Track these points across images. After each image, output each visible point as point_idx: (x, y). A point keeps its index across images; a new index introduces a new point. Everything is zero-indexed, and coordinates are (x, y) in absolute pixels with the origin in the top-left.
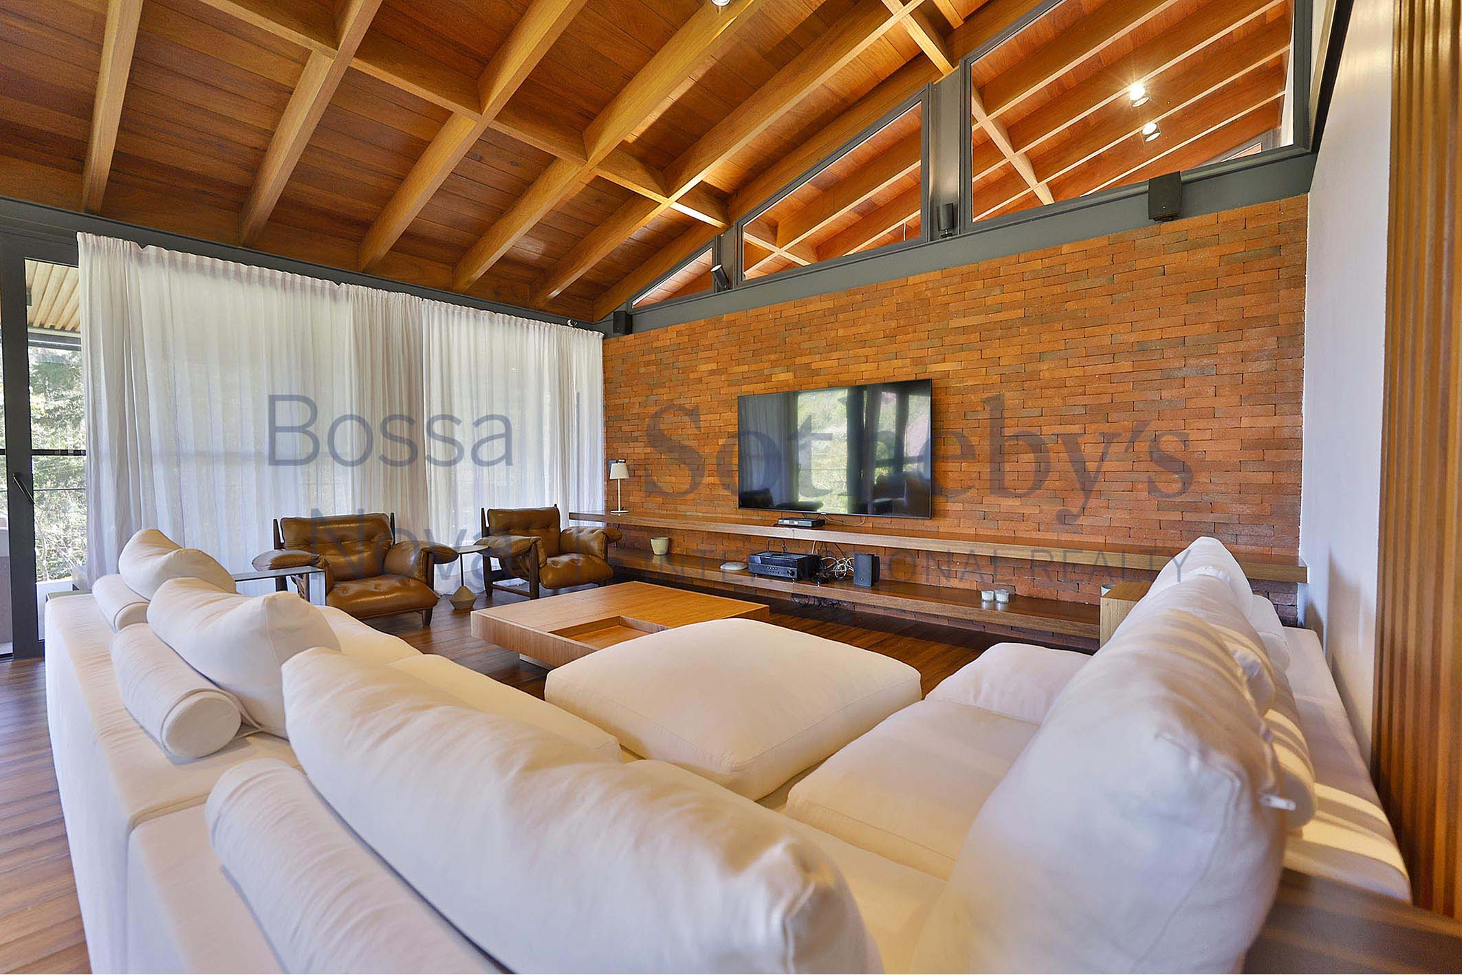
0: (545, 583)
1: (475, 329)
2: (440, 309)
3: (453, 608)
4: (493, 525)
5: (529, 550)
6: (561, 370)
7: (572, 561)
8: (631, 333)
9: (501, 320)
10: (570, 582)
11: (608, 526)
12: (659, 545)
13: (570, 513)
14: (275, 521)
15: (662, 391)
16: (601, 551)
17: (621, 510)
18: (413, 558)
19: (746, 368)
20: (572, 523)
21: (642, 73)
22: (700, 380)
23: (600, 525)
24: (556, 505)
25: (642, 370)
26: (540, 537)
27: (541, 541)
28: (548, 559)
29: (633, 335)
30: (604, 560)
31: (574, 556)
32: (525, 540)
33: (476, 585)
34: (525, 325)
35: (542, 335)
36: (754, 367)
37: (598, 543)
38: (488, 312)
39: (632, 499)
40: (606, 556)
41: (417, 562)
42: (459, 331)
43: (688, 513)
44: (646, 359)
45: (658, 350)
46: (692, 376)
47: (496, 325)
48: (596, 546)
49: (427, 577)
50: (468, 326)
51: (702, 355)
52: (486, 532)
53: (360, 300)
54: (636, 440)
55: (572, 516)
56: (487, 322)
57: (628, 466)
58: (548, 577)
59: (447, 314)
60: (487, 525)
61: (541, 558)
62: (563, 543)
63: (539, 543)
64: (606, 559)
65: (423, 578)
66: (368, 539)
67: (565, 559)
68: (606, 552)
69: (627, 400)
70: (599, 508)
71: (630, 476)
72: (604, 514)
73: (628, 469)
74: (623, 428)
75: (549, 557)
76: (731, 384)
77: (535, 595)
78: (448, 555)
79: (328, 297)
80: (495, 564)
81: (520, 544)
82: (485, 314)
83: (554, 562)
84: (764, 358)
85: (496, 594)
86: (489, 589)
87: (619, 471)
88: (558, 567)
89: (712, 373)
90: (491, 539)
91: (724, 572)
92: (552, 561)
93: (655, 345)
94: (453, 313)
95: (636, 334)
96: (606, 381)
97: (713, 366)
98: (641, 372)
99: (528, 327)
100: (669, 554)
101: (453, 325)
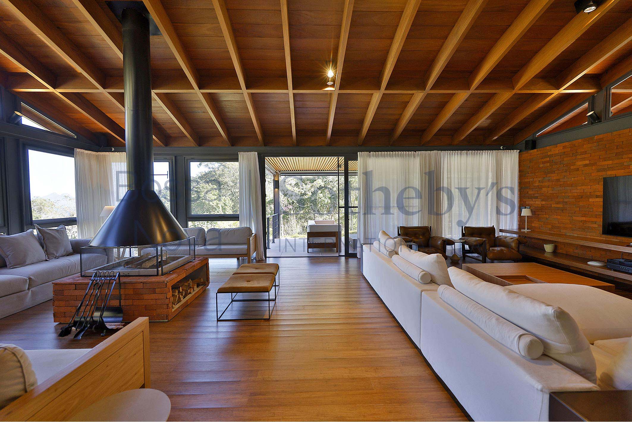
0: (489, 257)
1: (461, 158)
2: (447, 154)
3: (451, 261)
4: (467, 232)
5: (482, 244)
6: (497, 171)
7: (502, 250)
8: (535, 149)
9: (471, 153)
10: (500, 258)
11: (519, 236)
12: (548, 248)
13: (500, 229)
14: (398, 227)
15: (553, 175)
16: (516, 247)
17: (527, 229)
18: (439, 242)
19: (611, 162)
20: (501, 234)
21: (544, 49)
22: (578, 170)
23: (515, 236)
24: (493, 226)
25: (541, 166)
26: (487, 239)
27: (487, 241)
28: (490, 248)
29: (536, 150)
30: (517, 251)
31: (503, 248)
32: (481, 240)
33: (460, 254)
34: (481, 153)
35: (489, 156)
36: (616, 161)
37: (515, 244)
38: (466, 151)
39: (533, 225)
40: (519, 249)
41: (441, 244)
42: (454, 160)
43: (567, 234)
44: (543, 160)
45: (550, 156)
46: (572, 167)
47: (469, 155)
48: (513, 245)
49: (444, 250)
50: (458, 158)
51: (579, 157)
52: (463, 235)
53: (422, 155)
54: (537, 198)
55: (501, 231)
56: (465, 154)
57: (531, 209)
58: (491, 255)
59: (450, 155)
60: (464, 232)
61: (487, 247)
62: (497, 242)
63: (487, 242)
64: (518, 251)
65: (443, 250)
66: (423, 235)
67: (498, 249)
68: (518, 247)
69: (531, 180)
70: (515, 227)
71: (532, 214)
72: (518, 231)
73: (531, 211)
74: (529, 192)
75: (491, 247)
76: (598, 171)
77: (484, 261)
78: (451, 242)
79: (412, 157)
80: (467, 247)
81: (478, 241)
82: (464, 152)
83: (493, 250)
84: (625, 156)
85: (467, 259)
86: (464, 256)
87: (526, 212)
88: (495, 252)
89: (586, 165)
90: (466, 238)
91: (589, 265)
92: (492, 249)
93: (549, 153)
94: (452, 154)
95: (537, 149)
96: (520, 171)
97: (587, 162)
98: (540, 167)
99: (482, 154)
100: (555, 252)
101: (452, 159)
